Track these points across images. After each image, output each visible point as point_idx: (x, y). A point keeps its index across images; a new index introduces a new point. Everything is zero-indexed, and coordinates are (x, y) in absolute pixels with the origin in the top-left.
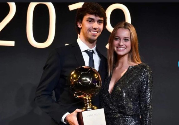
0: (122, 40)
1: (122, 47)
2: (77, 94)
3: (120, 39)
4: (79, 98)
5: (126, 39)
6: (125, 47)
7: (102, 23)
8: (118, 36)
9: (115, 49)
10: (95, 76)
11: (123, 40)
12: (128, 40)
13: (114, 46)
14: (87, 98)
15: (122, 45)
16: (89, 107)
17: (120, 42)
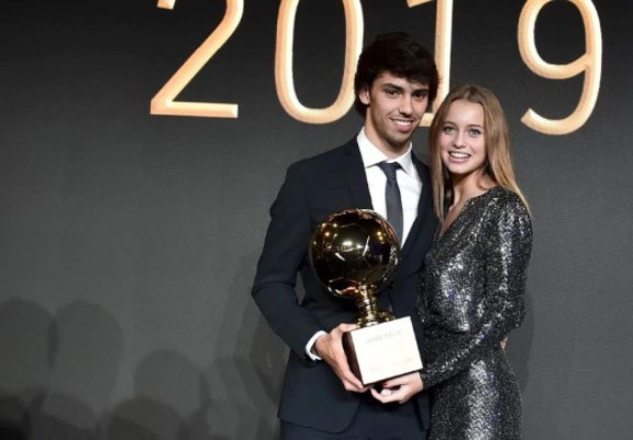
0: (462, 130)
1: (462, 150)
2: (334, 286)
3: (457, 130)
4: (345, 294)
5: (473, 130)
6: (470, 152)
7: (424, 96)
8: (453, 120)
9: (446, 155)
10: (377, 237)
11: (465, 131)
12: (479, 133)
13: (441, 148)
14: (365, 294)
15: (462, 147)
16: (370, 316)
17: (457, 137)
